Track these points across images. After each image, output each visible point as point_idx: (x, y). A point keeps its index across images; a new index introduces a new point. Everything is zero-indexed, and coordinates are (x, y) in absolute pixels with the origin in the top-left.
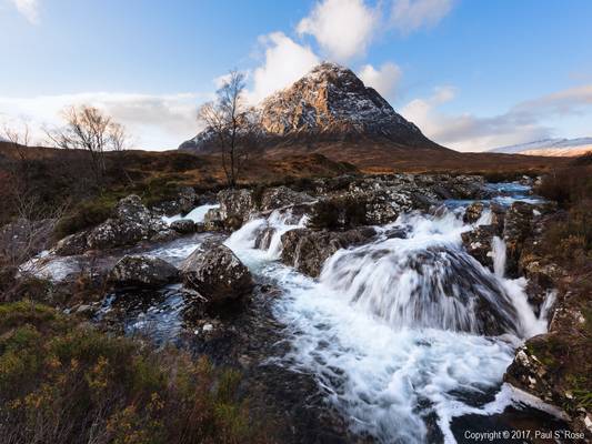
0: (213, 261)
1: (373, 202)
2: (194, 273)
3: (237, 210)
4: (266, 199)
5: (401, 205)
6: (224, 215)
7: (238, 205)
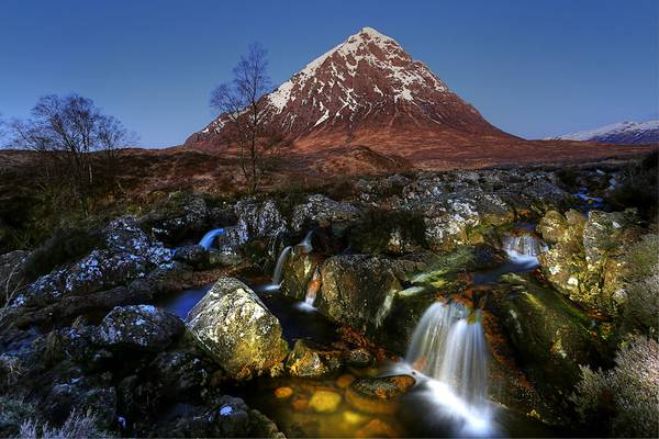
3: (261, 229)
4: (297, 213)
5: (466, 217)
6: (244, 235)
7: (262, 222)
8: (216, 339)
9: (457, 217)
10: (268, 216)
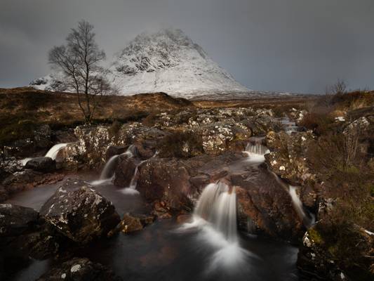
1: (207, 135)
3: (96, 145)
4: (122, 135)
5: (226, 136)
6: (82, 149)
7: (97, 140)
9: (221, 135)
10: (101, 136)
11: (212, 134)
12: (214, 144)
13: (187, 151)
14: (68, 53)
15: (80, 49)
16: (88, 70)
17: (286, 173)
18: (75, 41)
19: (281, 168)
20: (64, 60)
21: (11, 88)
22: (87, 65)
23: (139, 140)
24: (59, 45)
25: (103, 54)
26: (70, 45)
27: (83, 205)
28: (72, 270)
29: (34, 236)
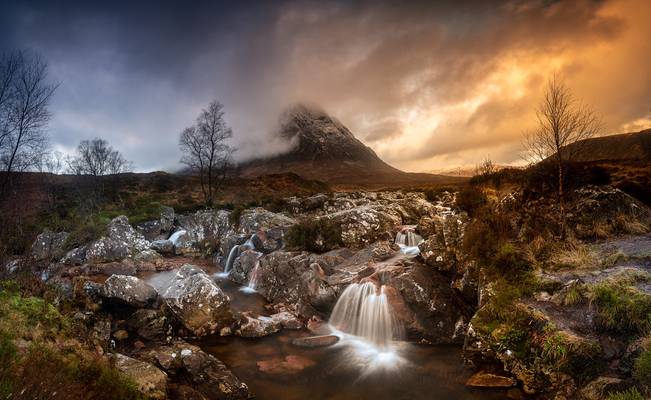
0: (192, 290)
1: (347, 222)
2: (173, 300)
3: (215, 232)
4: (243, 221)
5: (371, 223)
6: (201, 236)
7: (216, 227)
8: (181, 307)
9: (364, 223)
10: (221, 222)
11: (353, 221)
12: (356, 235)
13: (321, 243)
14: (197, 133)
15: (208, 129)
16: (213, 150)
17: (443, 264)
18: (204, 121)
19: (438, 259)
20: (193, 140)
21: (148, 172)
22: (213, 144)
23: (262, 229)
24: (189, 127)
25: (230, 132)
26: (200, 125)
27: (199, 294)
28: (183, 353)
29: (152, 313)
